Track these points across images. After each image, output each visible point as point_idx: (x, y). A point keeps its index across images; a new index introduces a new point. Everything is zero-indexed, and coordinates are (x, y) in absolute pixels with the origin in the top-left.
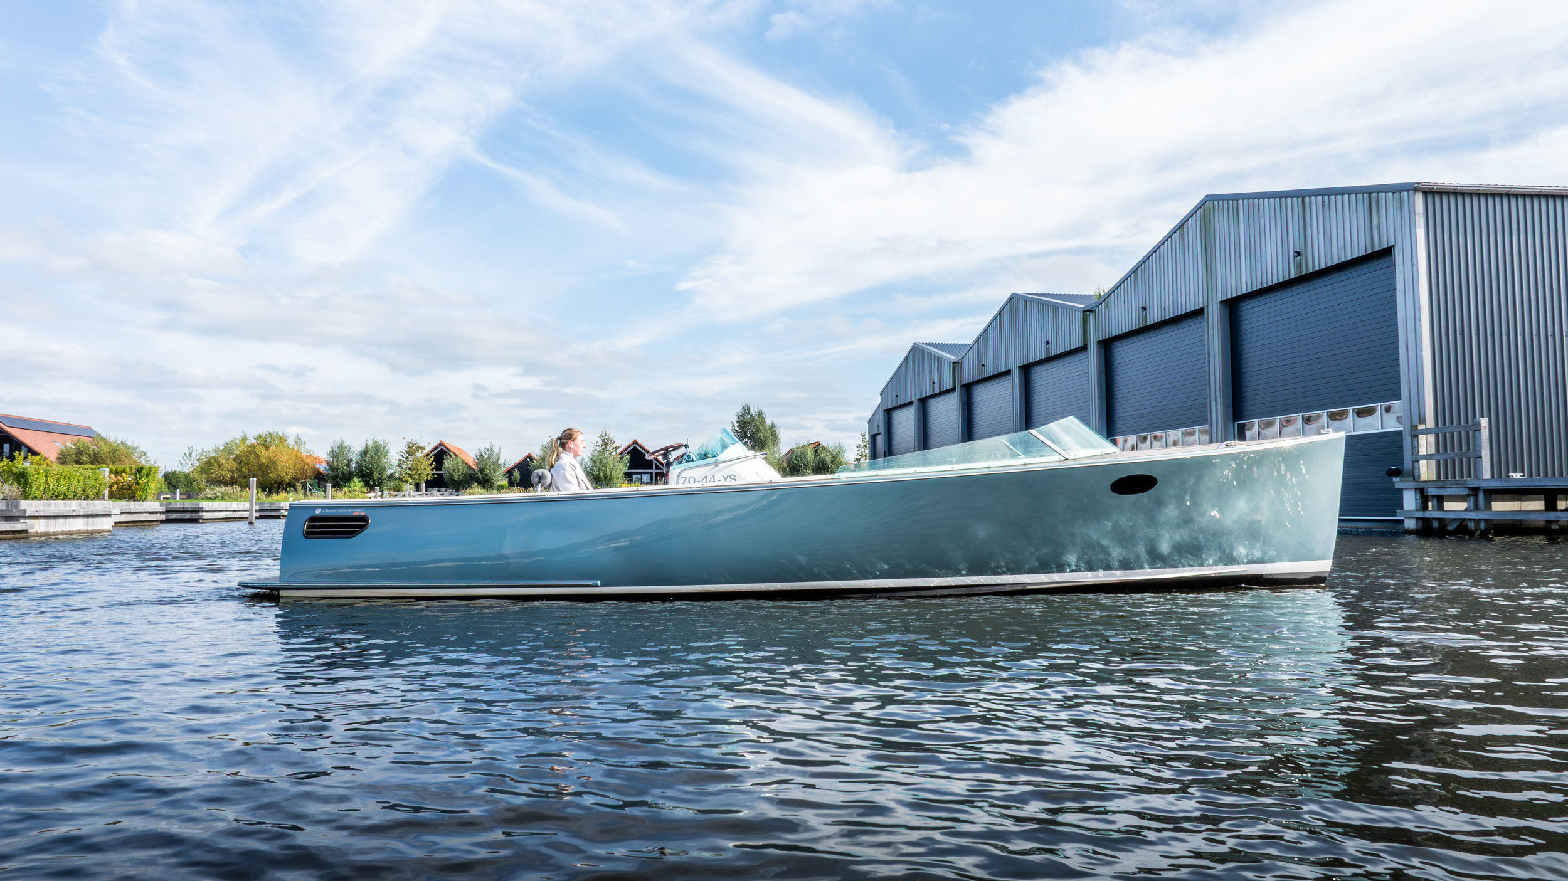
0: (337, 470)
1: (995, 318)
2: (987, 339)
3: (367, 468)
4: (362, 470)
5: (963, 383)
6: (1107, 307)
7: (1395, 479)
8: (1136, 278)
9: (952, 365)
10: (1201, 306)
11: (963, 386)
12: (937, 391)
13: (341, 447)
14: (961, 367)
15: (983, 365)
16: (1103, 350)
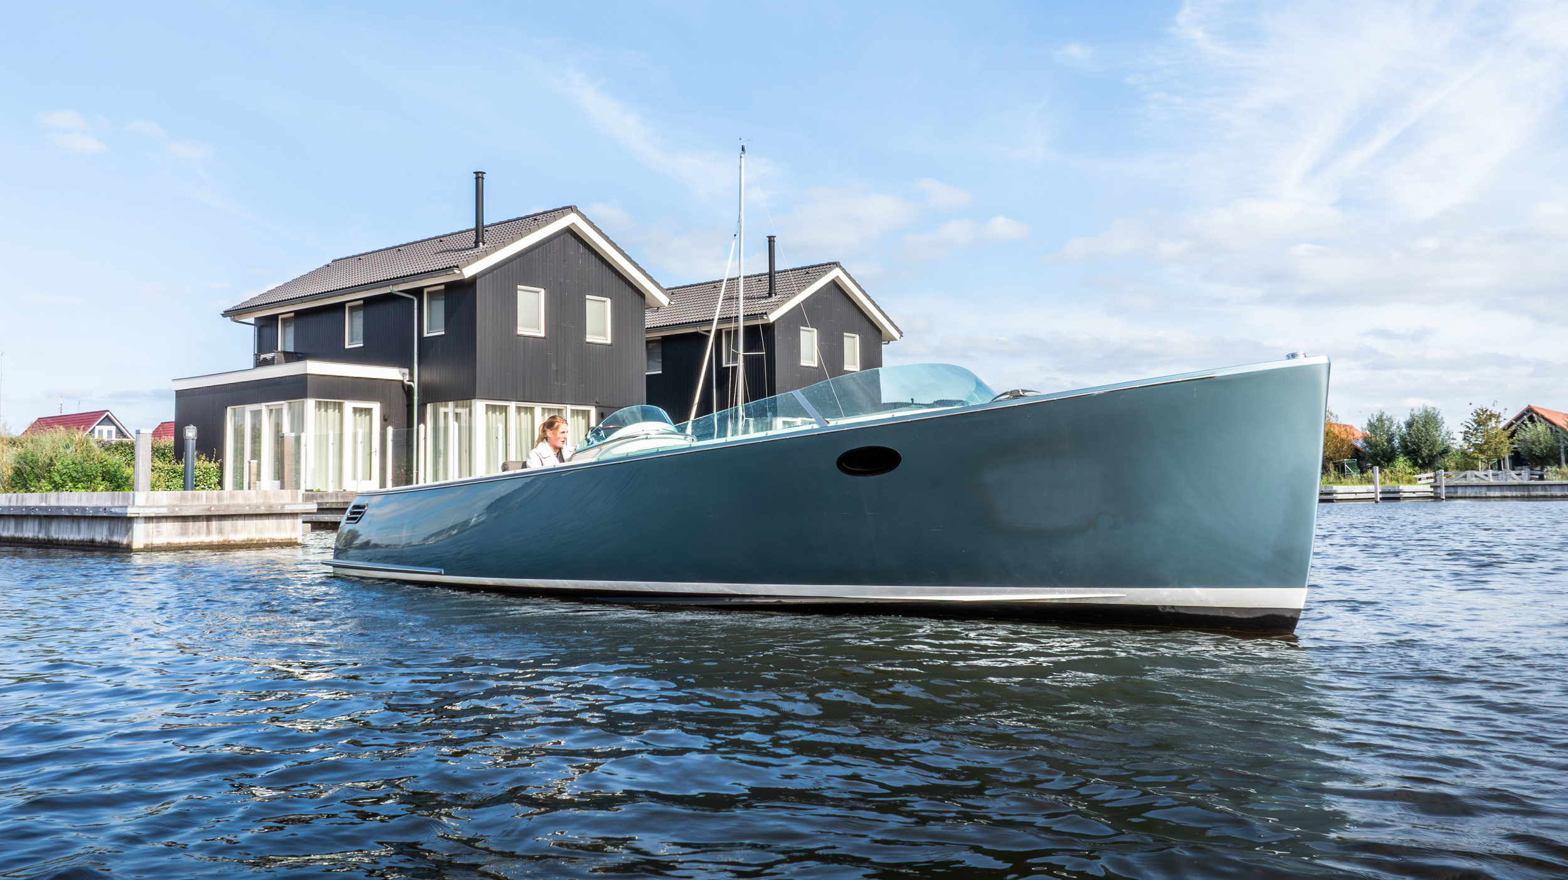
0: (1376, 446)
3: (1413, 443)
4: (1407, 446)
13: (1380, 420)
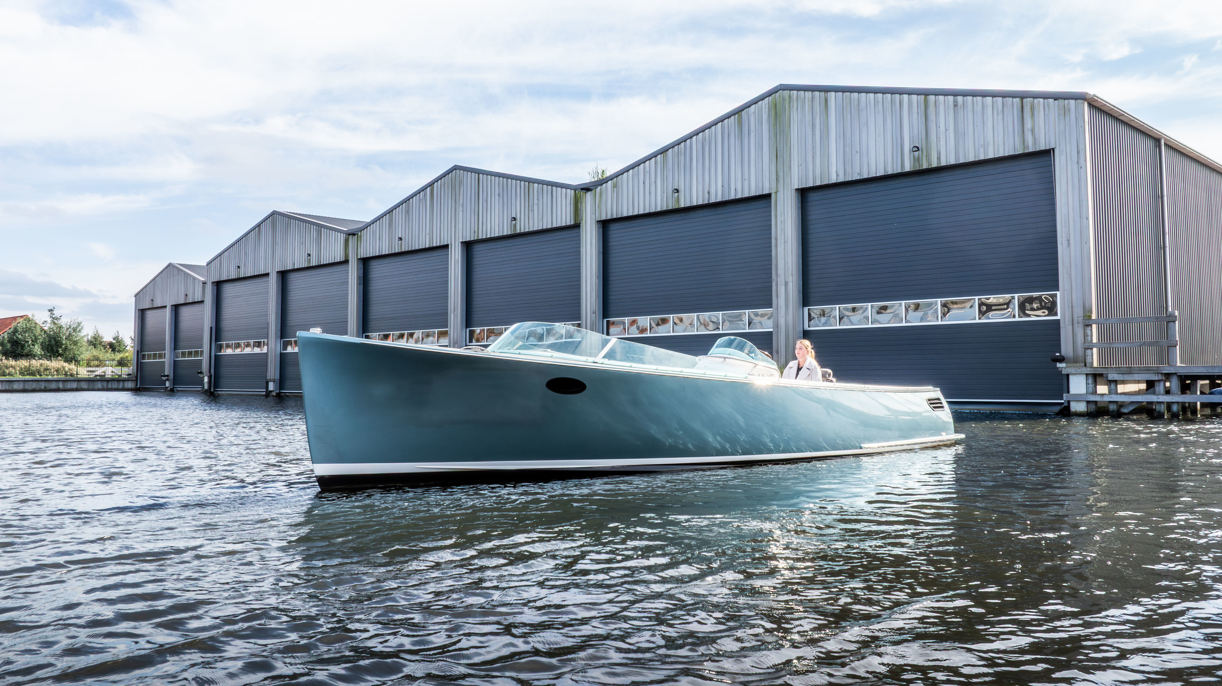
1: (424, 189)
2: (408, 212)
5: (363, 254)
6: (615, 186)
7: (1059, 365)
8: (664, 162)
9: (342, 237)
10: (766, 192)
11: (359, 259)
12: (314, 263)
14: (359, 239)
15: (400, 239)
16: (601, 230)
